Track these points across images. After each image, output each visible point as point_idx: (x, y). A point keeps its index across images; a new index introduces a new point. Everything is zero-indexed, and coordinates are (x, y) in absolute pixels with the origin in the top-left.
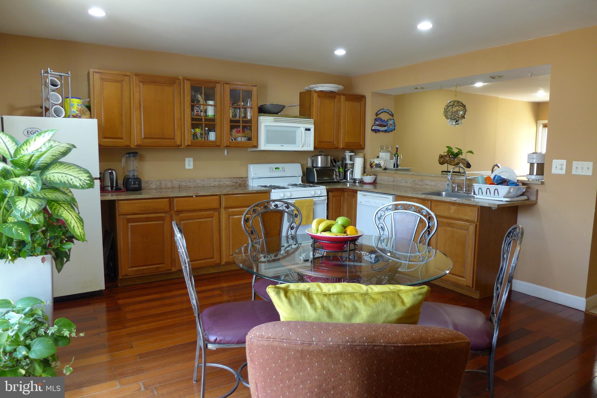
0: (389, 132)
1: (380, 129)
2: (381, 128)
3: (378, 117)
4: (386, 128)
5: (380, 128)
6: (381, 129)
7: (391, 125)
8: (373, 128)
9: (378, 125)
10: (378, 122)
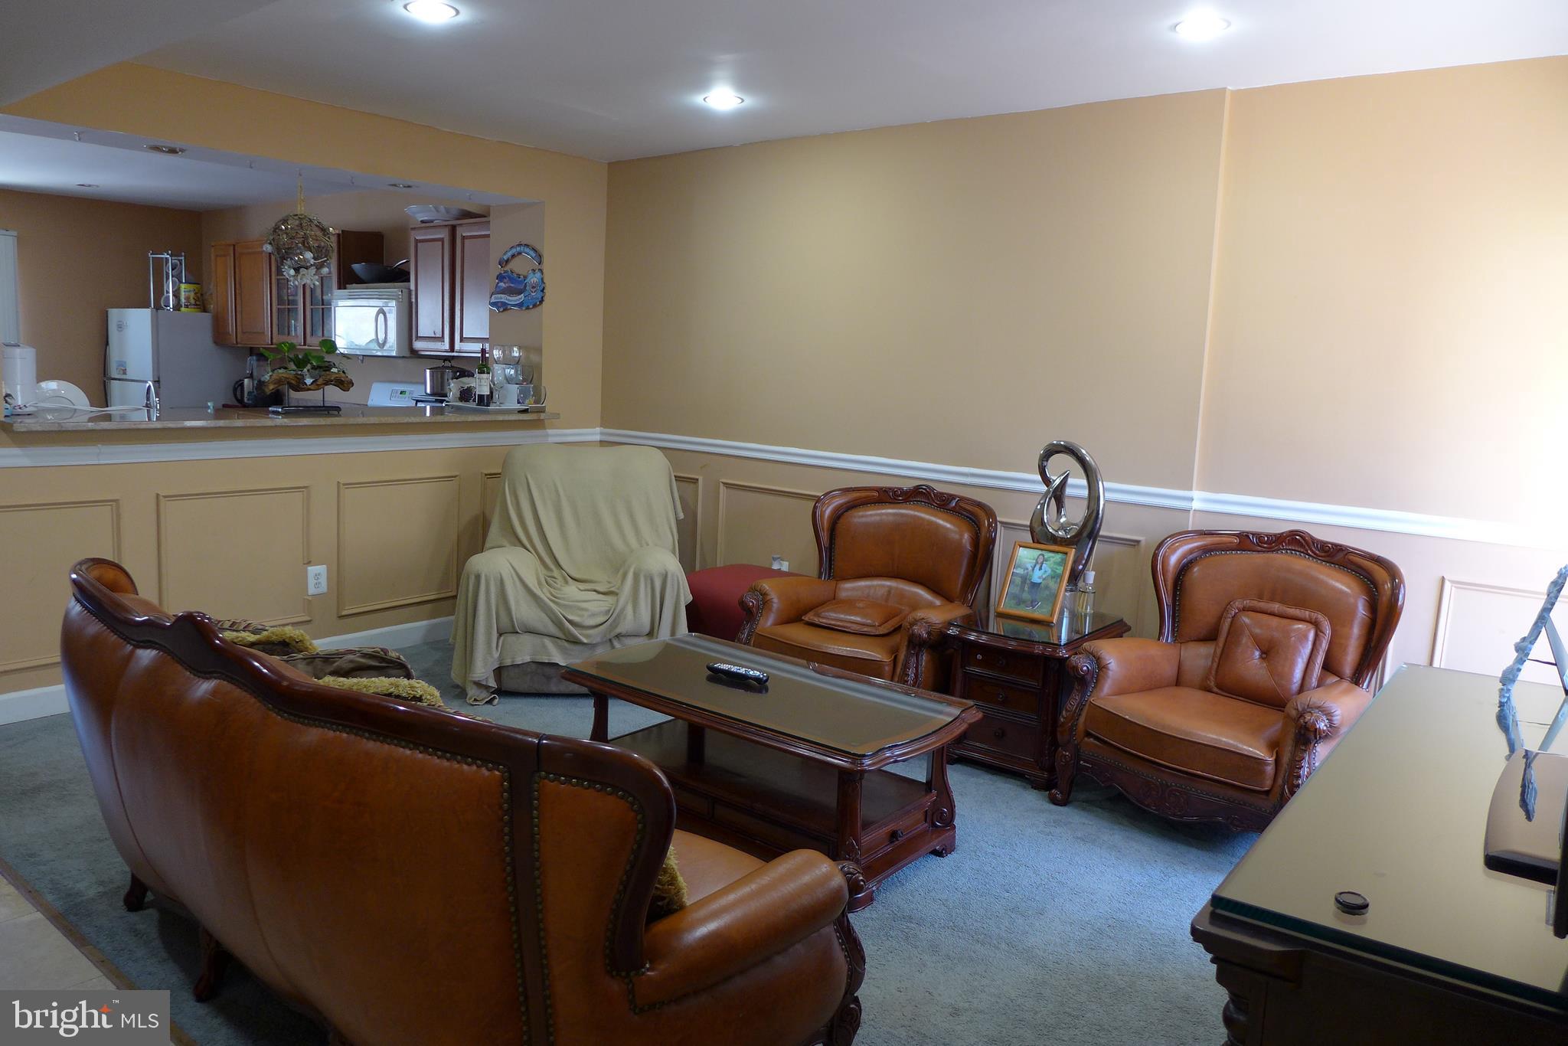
0: (528, 308)
1: (509, 300)
2: (510, 298)
3: (507, 268)
4: (521, 298)
5: (508, 298)
6: (511, 301)
7: (533, 287)
8: (493, 300)
9: (504, 291)
10: (505, 283)
